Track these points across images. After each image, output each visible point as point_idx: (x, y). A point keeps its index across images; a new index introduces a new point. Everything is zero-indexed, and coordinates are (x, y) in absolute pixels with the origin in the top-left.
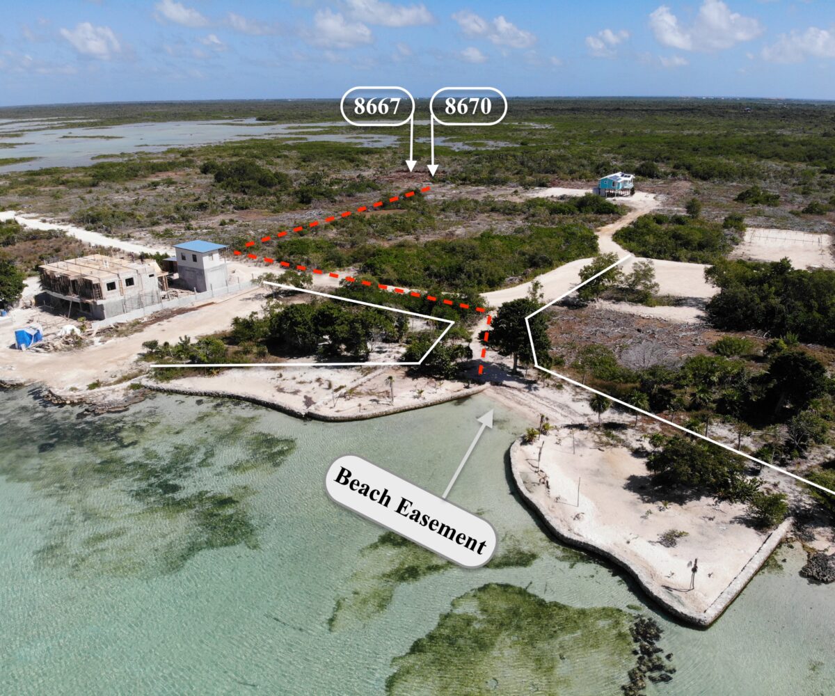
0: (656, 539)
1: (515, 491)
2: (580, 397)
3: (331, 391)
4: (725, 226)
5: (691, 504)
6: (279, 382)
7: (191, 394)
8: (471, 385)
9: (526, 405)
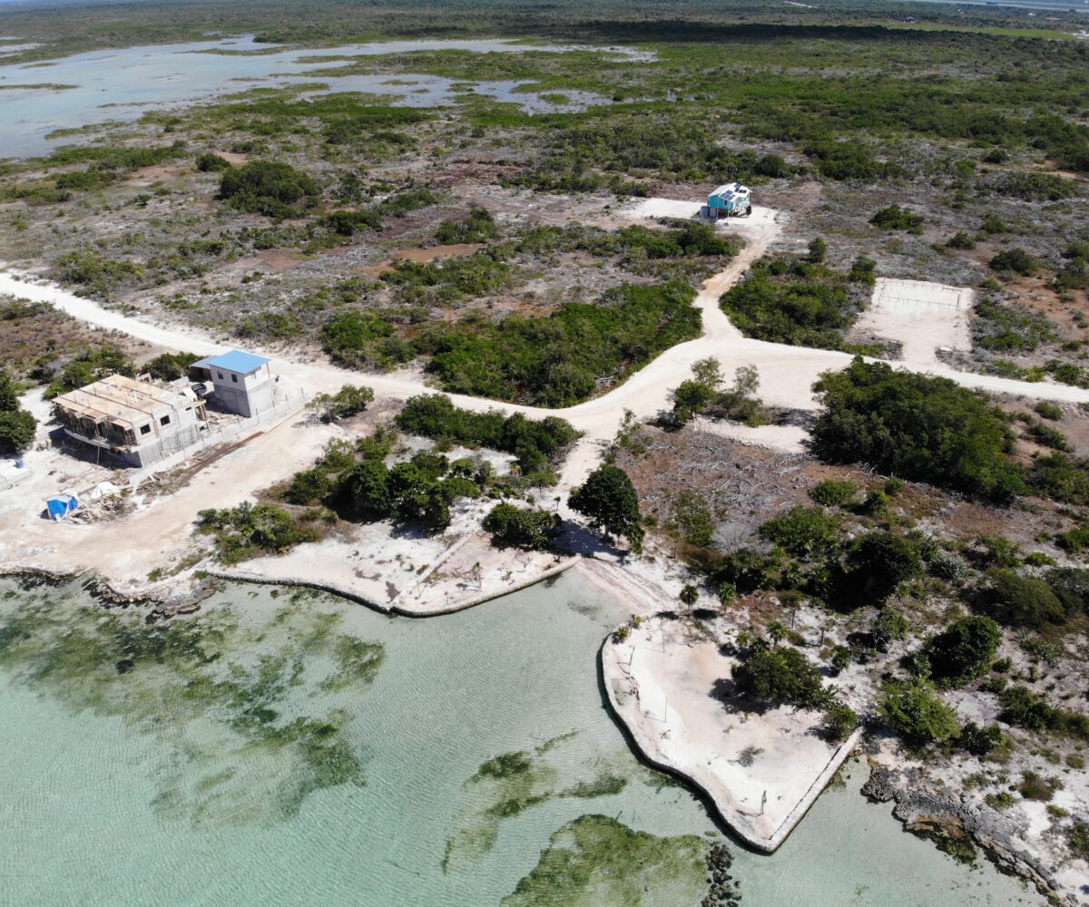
0: (736, 757)
1: (607, 705)
2: (671, 573)
3: (414, 572)
4: (852, 279)
5: (771, 713)
6: (355, 562)
7: (263, 583)
8: (562, 559)
9: (618, 585)
